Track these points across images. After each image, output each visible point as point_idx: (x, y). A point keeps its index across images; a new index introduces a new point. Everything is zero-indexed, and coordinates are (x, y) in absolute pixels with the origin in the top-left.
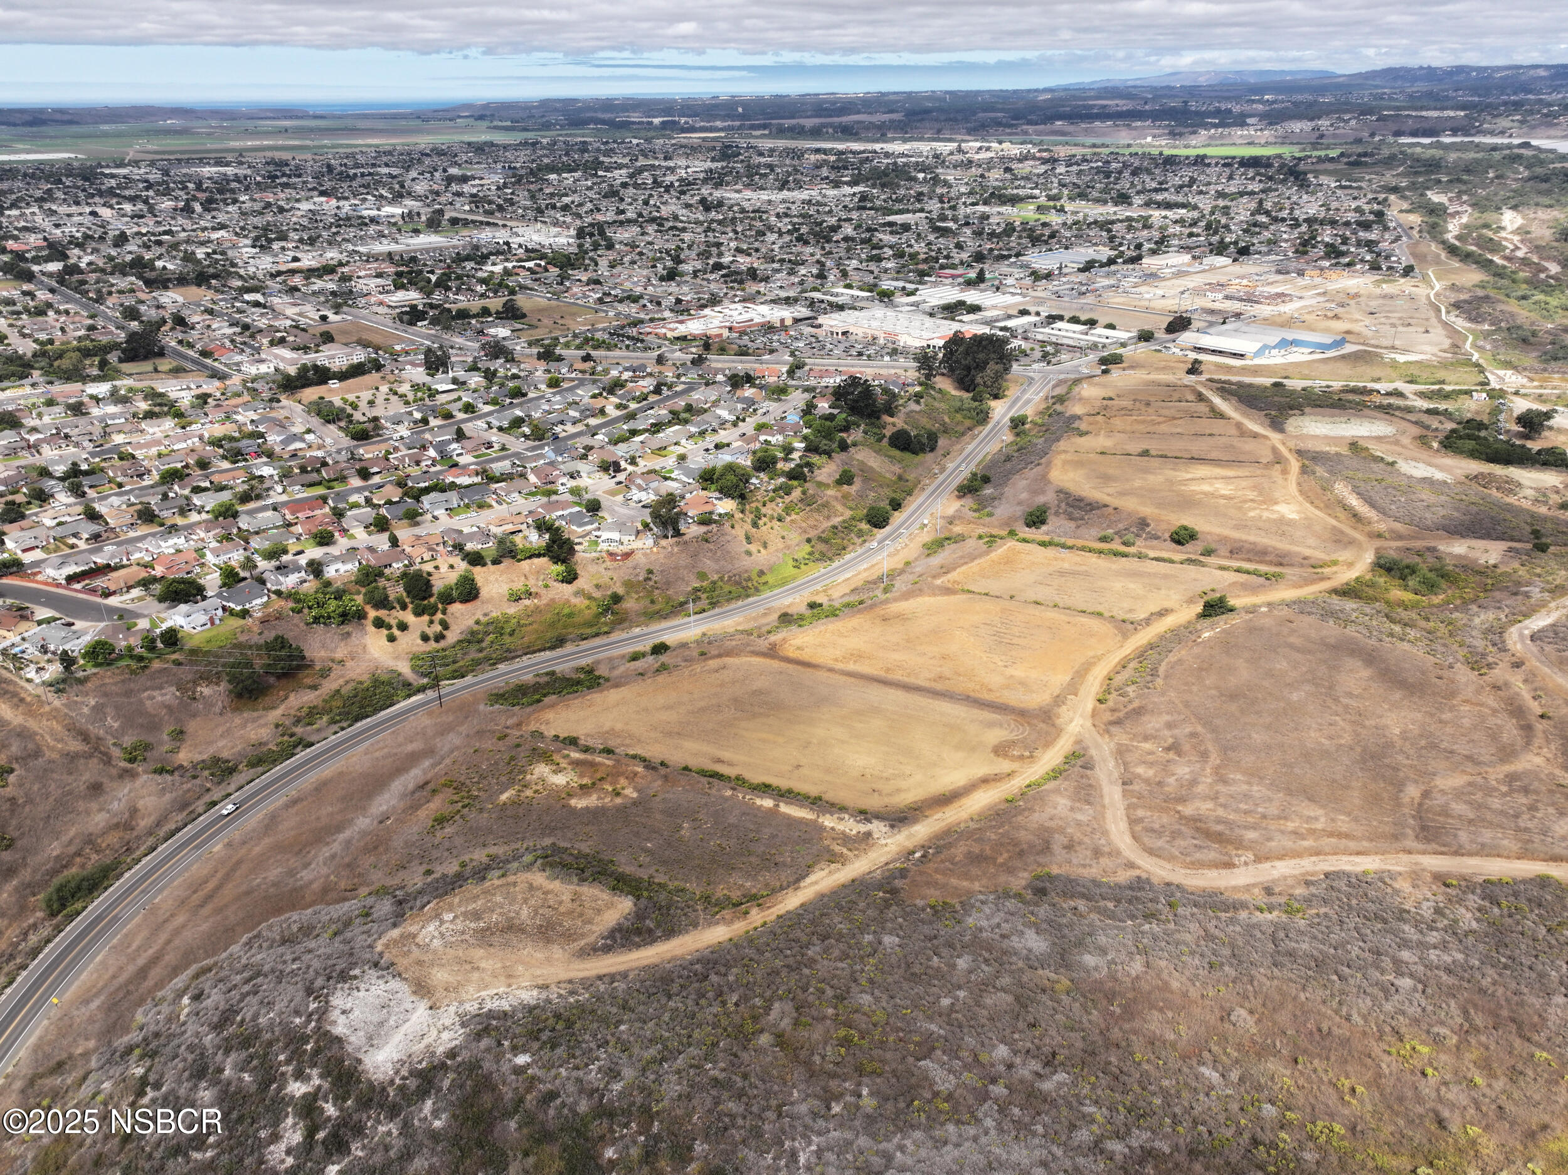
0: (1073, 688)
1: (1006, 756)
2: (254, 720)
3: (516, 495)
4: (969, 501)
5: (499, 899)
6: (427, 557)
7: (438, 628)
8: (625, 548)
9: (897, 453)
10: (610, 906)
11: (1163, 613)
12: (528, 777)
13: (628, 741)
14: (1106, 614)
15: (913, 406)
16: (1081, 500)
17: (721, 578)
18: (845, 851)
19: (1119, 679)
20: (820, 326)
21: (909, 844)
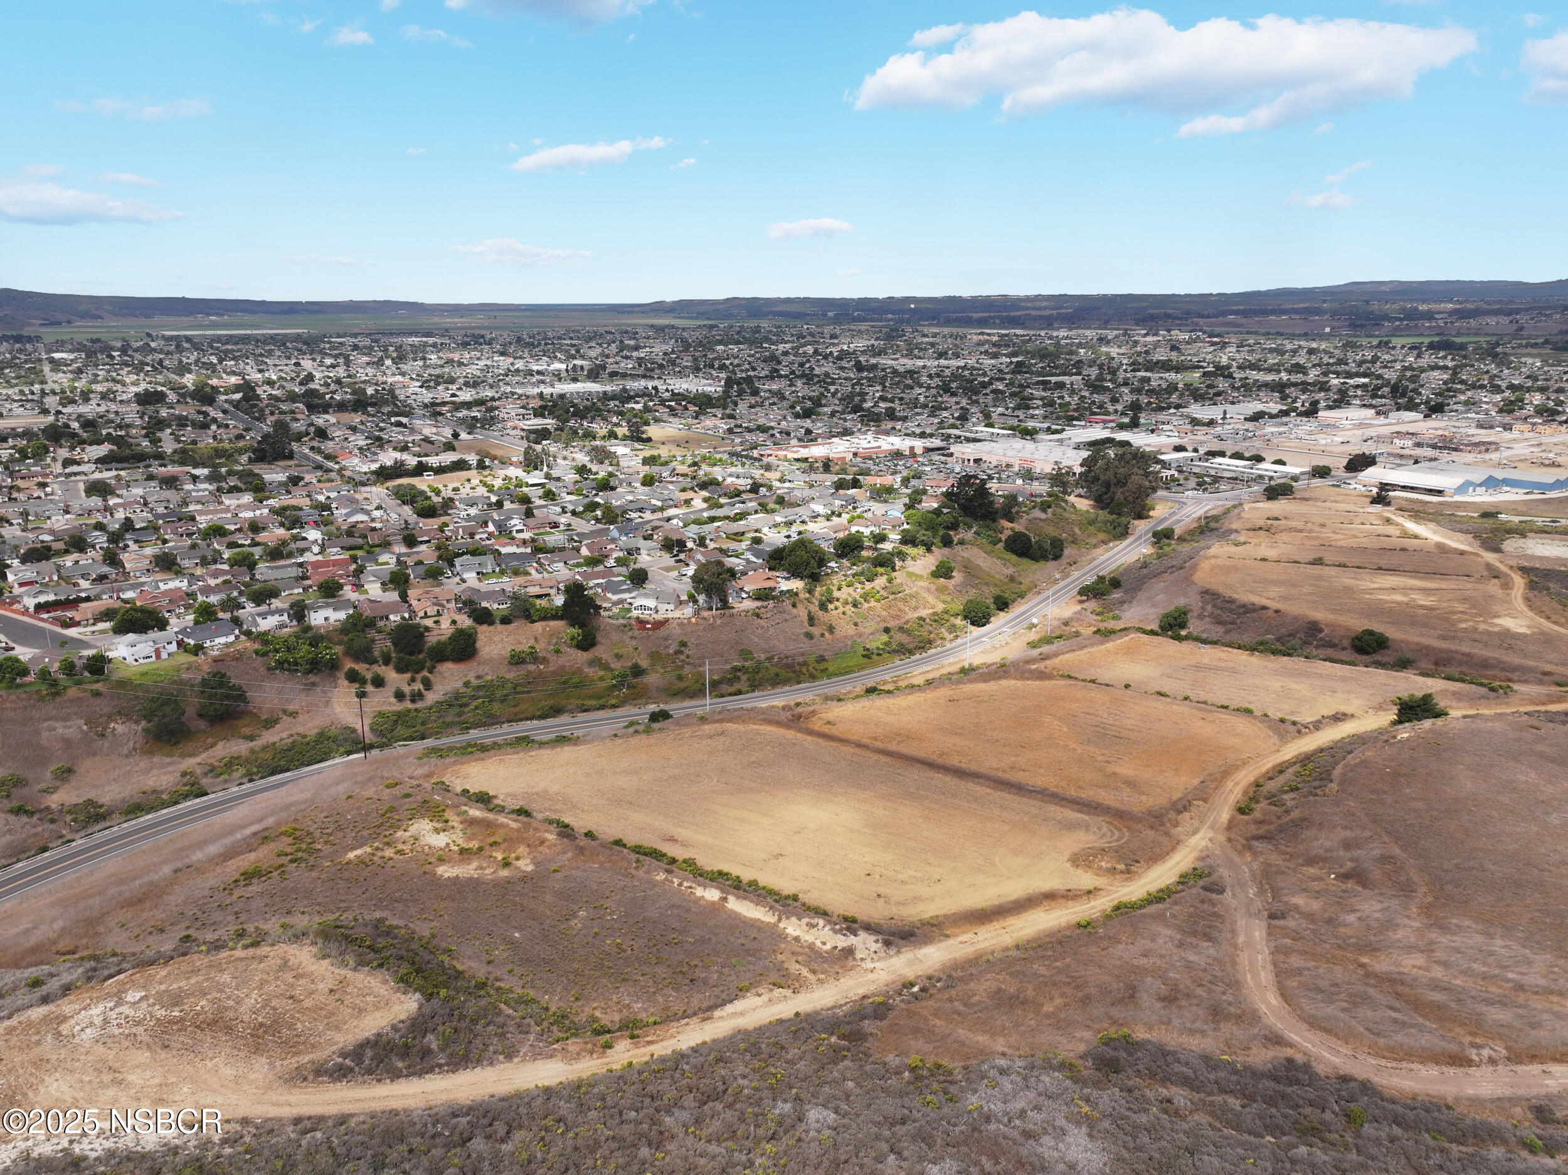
0: (1203, 794)
1: (1089, 866)
2: (162, 767)
3: (562, 564)
4: (1092, 605)
5: (226, 977)
6: (431, 611)
7: (418, 686)
8: (659, 617)
9: (1014, 558)
10: (382, 1004)
11: (1339, 718)
12: (399, 834)
13: (559, 806)
14: (1257, 713)
15: (1037, 513)
16: (1232, 601)
17: (769, 659)
18: (805, 972)
19: (1271, 786)
20: (951, 455)
21: (910, 973)
